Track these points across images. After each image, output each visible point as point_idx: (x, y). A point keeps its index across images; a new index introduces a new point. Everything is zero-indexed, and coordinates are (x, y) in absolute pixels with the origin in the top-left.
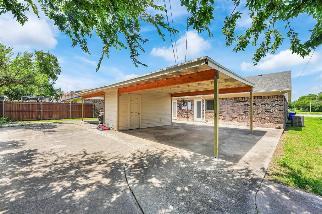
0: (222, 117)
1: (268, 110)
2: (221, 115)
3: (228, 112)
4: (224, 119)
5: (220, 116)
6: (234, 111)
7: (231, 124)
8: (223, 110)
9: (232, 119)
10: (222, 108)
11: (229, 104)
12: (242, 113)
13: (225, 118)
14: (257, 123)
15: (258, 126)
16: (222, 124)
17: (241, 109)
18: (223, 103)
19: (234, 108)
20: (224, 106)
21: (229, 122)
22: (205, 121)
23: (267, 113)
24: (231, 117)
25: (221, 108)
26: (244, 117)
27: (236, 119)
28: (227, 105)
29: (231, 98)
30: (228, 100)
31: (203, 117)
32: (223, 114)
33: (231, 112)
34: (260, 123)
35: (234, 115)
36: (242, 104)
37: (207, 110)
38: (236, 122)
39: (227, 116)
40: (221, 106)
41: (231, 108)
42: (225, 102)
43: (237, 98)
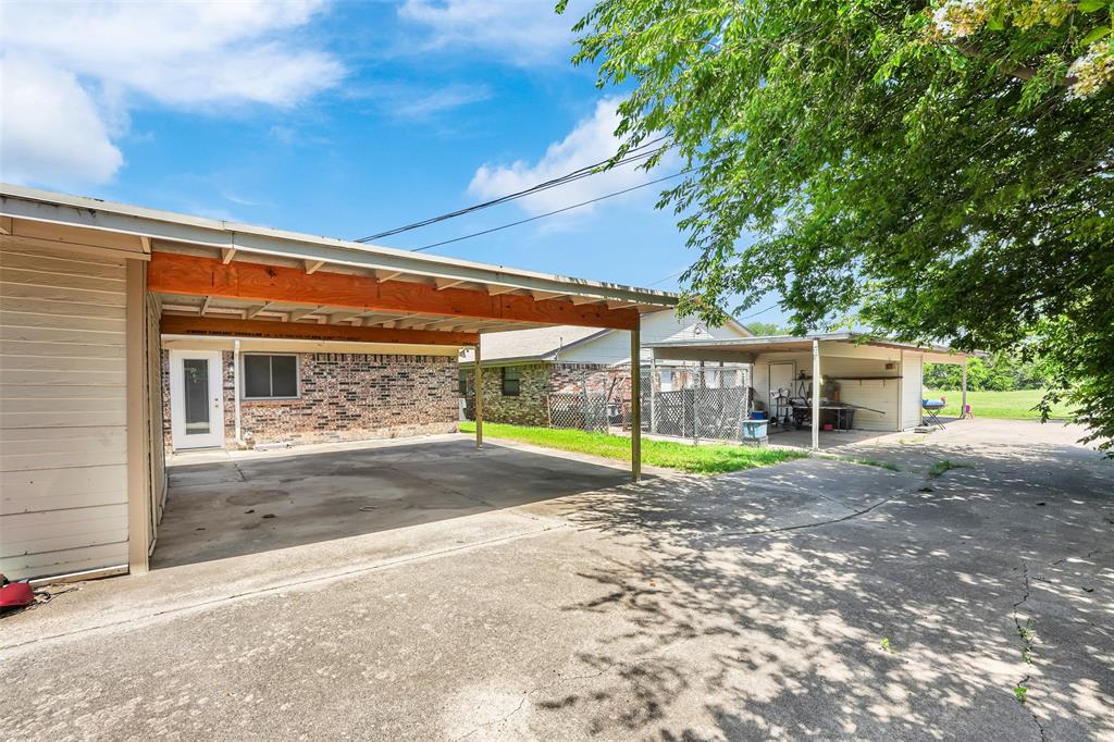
0: (314, 418)
1: (434, 392)
2: (309, 411)
3: (335, 400)
4: (321, 427)
5: (306, 418)
6: (352, 396)
7: (345, 440)
8: (317, 395)
9: (346, 422)
10: (312, 387)
11: (335, 373)
12: (376, 402)
13: (324, 421)
14: (412, 426)
15: (414, 435)
16: (315, 442)
17: (372, 389)
18: (317, 370)
19: (354, 388)
20: (320, 382)
21: (339, 432)
22: (244, 444)
23: (431, 398)
24: (343, 415)
25: (309, 387)
26: (380, 411)
27: (360, 420)
28: (329, 378)
29: (343, 355)
30: (332, 361)
31: (230, 425)
32: (316, 410)
33: (342, 400)
34: (418, 426)
35: (352, 409)
36: (376, 374)
37: (247, 395)
38: (361, 430)
39: (330, 413)
40: (308, 381)
41: (343, 386)
42: (323, 367)
43: (359, 356)
